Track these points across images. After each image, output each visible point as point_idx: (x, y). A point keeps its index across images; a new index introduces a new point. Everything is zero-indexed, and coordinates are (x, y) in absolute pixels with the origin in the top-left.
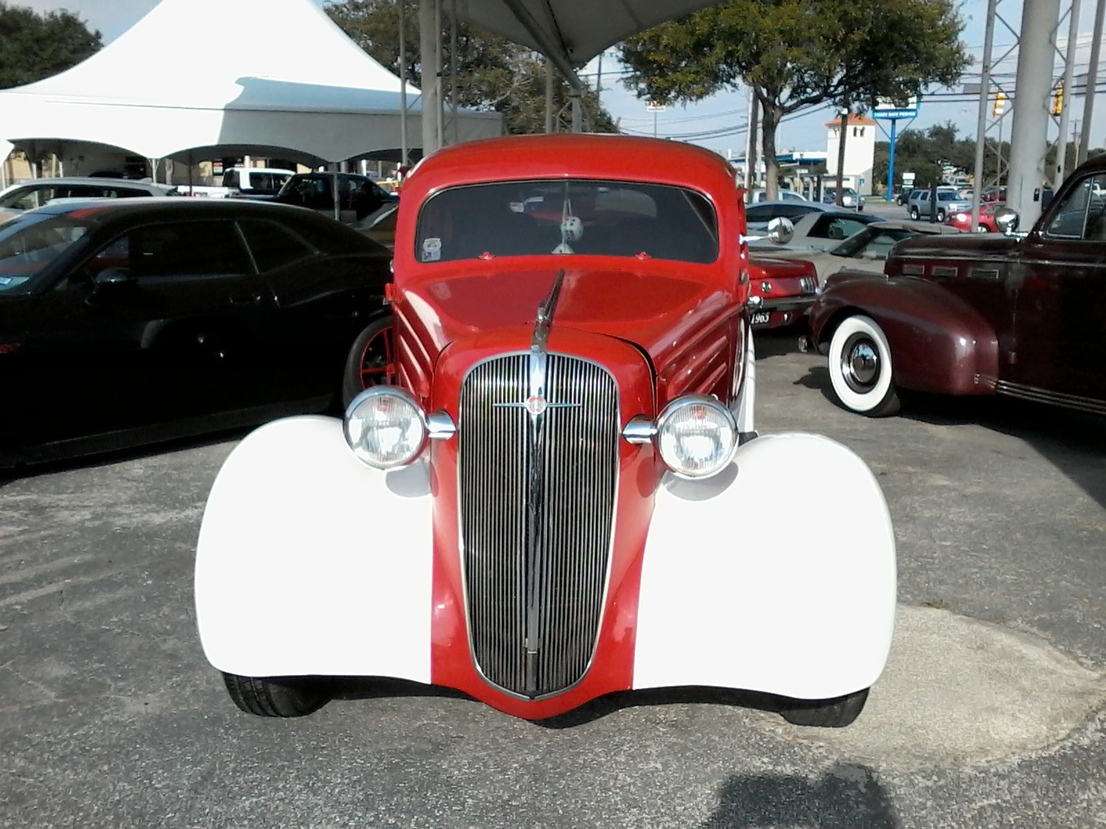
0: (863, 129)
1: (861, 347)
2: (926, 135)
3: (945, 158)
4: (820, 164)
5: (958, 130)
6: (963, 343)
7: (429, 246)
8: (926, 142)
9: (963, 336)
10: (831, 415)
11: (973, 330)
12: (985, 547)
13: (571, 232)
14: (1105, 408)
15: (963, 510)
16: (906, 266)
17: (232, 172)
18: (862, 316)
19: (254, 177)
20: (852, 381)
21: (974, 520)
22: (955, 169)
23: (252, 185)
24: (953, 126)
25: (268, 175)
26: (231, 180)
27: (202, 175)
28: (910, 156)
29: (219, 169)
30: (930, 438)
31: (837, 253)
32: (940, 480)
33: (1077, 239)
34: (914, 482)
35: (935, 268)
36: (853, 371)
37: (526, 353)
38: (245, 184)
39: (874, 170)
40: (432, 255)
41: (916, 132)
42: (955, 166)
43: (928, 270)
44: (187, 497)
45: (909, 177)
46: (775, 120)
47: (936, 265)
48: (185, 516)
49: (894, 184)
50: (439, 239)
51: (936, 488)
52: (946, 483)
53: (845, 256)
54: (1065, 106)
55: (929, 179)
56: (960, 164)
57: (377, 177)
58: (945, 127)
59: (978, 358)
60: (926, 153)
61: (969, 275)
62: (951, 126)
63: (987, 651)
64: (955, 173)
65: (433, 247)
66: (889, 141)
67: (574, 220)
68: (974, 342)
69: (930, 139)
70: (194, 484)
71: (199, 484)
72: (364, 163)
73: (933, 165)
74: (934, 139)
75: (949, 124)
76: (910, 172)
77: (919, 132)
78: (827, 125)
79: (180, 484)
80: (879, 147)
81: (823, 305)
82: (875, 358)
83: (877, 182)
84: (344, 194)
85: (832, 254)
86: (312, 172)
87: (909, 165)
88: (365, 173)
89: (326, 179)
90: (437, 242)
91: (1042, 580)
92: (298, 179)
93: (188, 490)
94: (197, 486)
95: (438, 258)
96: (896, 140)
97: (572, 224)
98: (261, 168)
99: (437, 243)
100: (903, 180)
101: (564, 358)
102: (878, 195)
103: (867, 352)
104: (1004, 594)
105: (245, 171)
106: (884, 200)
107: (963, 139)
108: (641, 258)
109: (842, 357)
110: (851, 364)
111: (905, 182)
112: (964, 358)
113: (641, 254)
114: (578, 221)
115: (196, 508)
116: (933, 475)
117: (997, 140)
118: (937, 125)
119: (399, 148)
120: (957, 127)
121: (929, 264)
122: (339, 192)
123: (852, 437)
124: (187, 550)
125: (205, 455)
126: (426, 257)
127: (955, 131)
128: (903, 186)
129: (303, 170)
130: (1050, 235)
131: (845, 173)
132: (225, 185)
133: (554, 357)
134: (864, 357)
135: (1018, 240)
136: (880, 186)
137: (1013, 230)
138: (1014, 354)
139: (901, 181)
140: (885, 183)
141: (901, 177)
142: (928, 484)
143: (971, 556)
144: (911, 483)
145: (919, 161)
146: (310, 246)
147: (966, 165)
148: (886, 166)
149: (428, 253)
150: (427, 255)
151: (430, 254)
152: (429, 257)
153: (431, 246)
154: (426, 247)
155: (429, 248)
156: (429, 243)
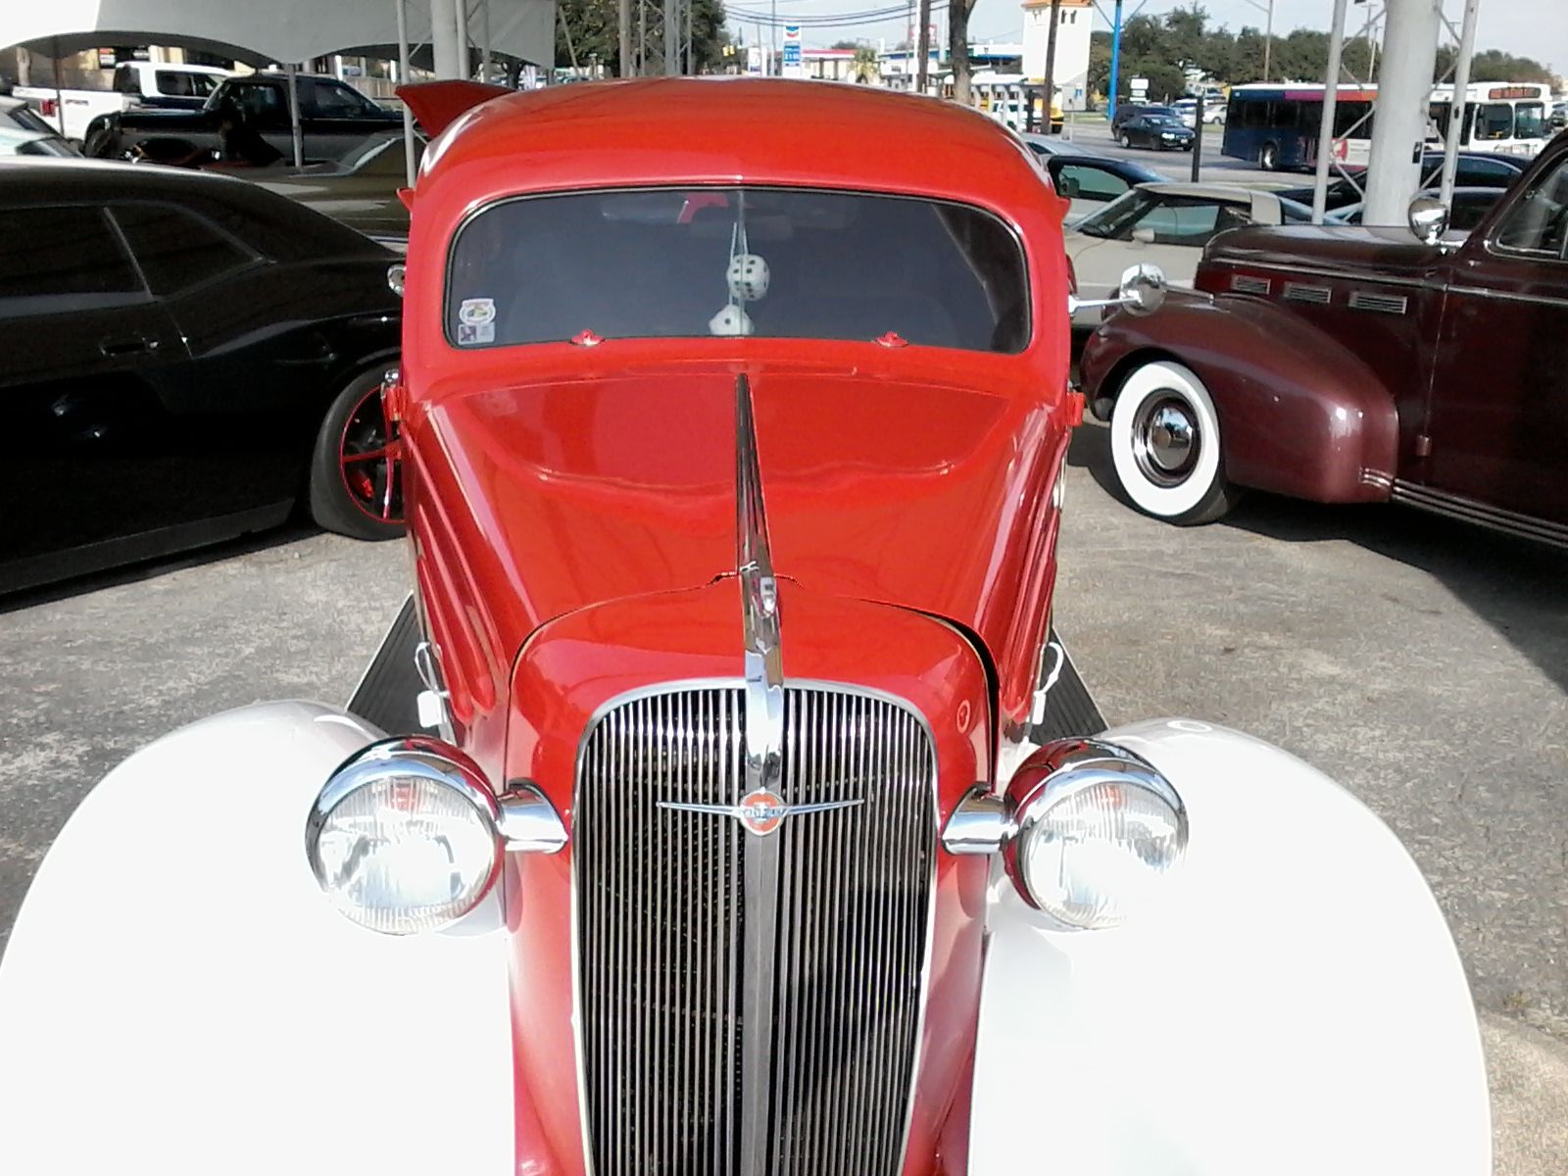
0: (1075, 12)
1: (1166, 411)
2: (1164, 22)
3: (1190, 58)
4: (1012, 63)
5: (1208, 17)
6: (1343, 418)
7: (471, 314)
8: (1162, 32)
9: (1342, 406)
10: (1115, 520)
11: (1356, 395)
12: (1436, 820)
13: (748, 284)
14: (1565, 536)
15: (1377, 733)
16: (1236, 278)
17: (126, 69)
18: (1169, 363)
19: (165, 79)
20: (1151, 468)
21: (1400, 756)
22: (1204, 74)
23: (160, 90)
24: (1202, 10)
25: (187, 74)
26: (126, 82)
27: (83, 66)
28: (1141, 55)
29: (110, 59)
30: (1280, 569)
31: (1091, 230)
32: (1322, 665)
33: (1552, 257)
34: (1283, 670)
35: (1289, 285)
36: (1151, 450)
37: (735, 683)
38: (150, 88)
39: (1089, 72)
40: (479, 331)
41: (1150, 18)
42: (1203, 70)
43: (1277, 288)
44: (26, 720)
45: (1139, 85)
46: (967, 6)
47: (1290, 280)
48: (20, 769)
49: (1117, 94)
50: (491, 301)
51: (1320, 682)
52: (1335, 670)
53: (1105, 236)
54: (1472, 10)
55: (1167, 89)
56: (1210, 67)
57: (359, 75)
58: (1190, 11)
59: (1367, 444)
60: (1163, 51)
61: (1352, 303)
62: (1198, 11)
63: (1520, 1097)
64: (1203, 79)
65: (479, 316)
66: (1111, 30)
67: (752, 262)
68: (1361, 415)
69: (1168, 29)
70: (42, 689)
71: (52, 687)
72: (338, 59)
73: (1172, 67)
74: (1175, 29)
75: (1195, 8)
76: (1141, 77)
77: (1154, 18)
78: (1023, 6)
79: (17, 691)
80: (1097, 38)
81: (1103, 340)
82: (1190, 430)
83: (1093, 92)
84: (307, 110)
85: (1081, 230)
86: (256, 73)
87: (1140, 66)
88: (340, 77)
89: (278, 85)
90: (488, 306)
91: (1554, 902)
92: (234, 85)
93: (30, 705)
94: (47, 693)
95: (490, 338)
96: (1122, 30)
97: (749, 271)
98: (177, 62)
99: (486, 309)
100: (1131, 90)
101: (820, 694)
102: (1094, 111)
103: (1178, 420)
104: (1499, 937)
105: (148, 69)
106: (1104, 119)
107: (1215, 30)
108: (889, 345)
109: (1133, 427)
110: (1149, 440)
111: (1135, 93)
112: (1342, 438)
113: (889, 336)
114: (760, 262)
115: (43, 747)
116: (1306, 651)
117: (1263, 32)
118: (1179, 9)
119: (395, 42)
120: (1207, 12)
121: (1279, 279)
122: (300, 105)
123: (1156, 568)
124: (19, 858)
125: (67, 617)
126: (466, 337)
127: (1204, 18)
128: (1132, 99)
129: (242, 70)
130: (1501, 246)
131: (1057, 81)
132: (117, 88)
133: (798, 693)
134: (1170, 427)
135: (1444, 251)
136: (1097, 97)
137: (1439, 235)
138: (1427, 439)
139: (1129, 91)
140: (1105, 93)
141: (1129, 85)
142: (1305, 674)
143: (1420, 842)
144: (1278, 671)
145: (1154, 61)
146: (249, 251)
147: (1219, 70)
148: (1106, 70)
149: (470, 328)
150: (468, 331)
151: (473, 330)
152: (472, 337)
153: (476, 314)
154: (466, 318)
155: (472, 318)
156: (472, 308)
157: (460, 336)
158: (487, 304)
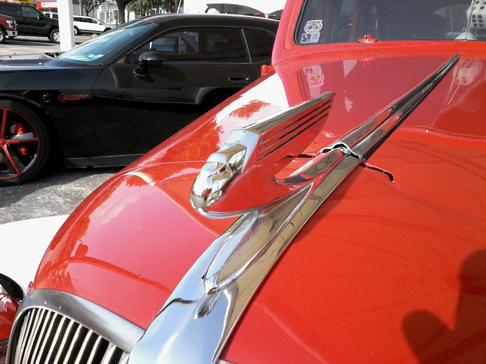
7: (310, 28)
40: (311, 37)
95: (316, 40)
126: (305, 40)
149: (308, 35)
150: (306, 37)
151: (309, 36)
152: (307, 40)
153: (312, 28)
154: (307, 29)
155: (310, 30)
156: (311, 24)
157: (302, 39)
158: (319, 23)
